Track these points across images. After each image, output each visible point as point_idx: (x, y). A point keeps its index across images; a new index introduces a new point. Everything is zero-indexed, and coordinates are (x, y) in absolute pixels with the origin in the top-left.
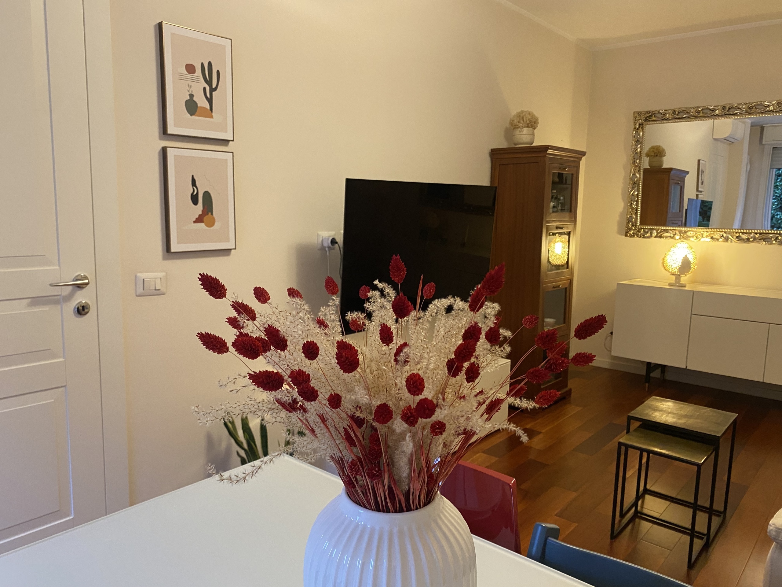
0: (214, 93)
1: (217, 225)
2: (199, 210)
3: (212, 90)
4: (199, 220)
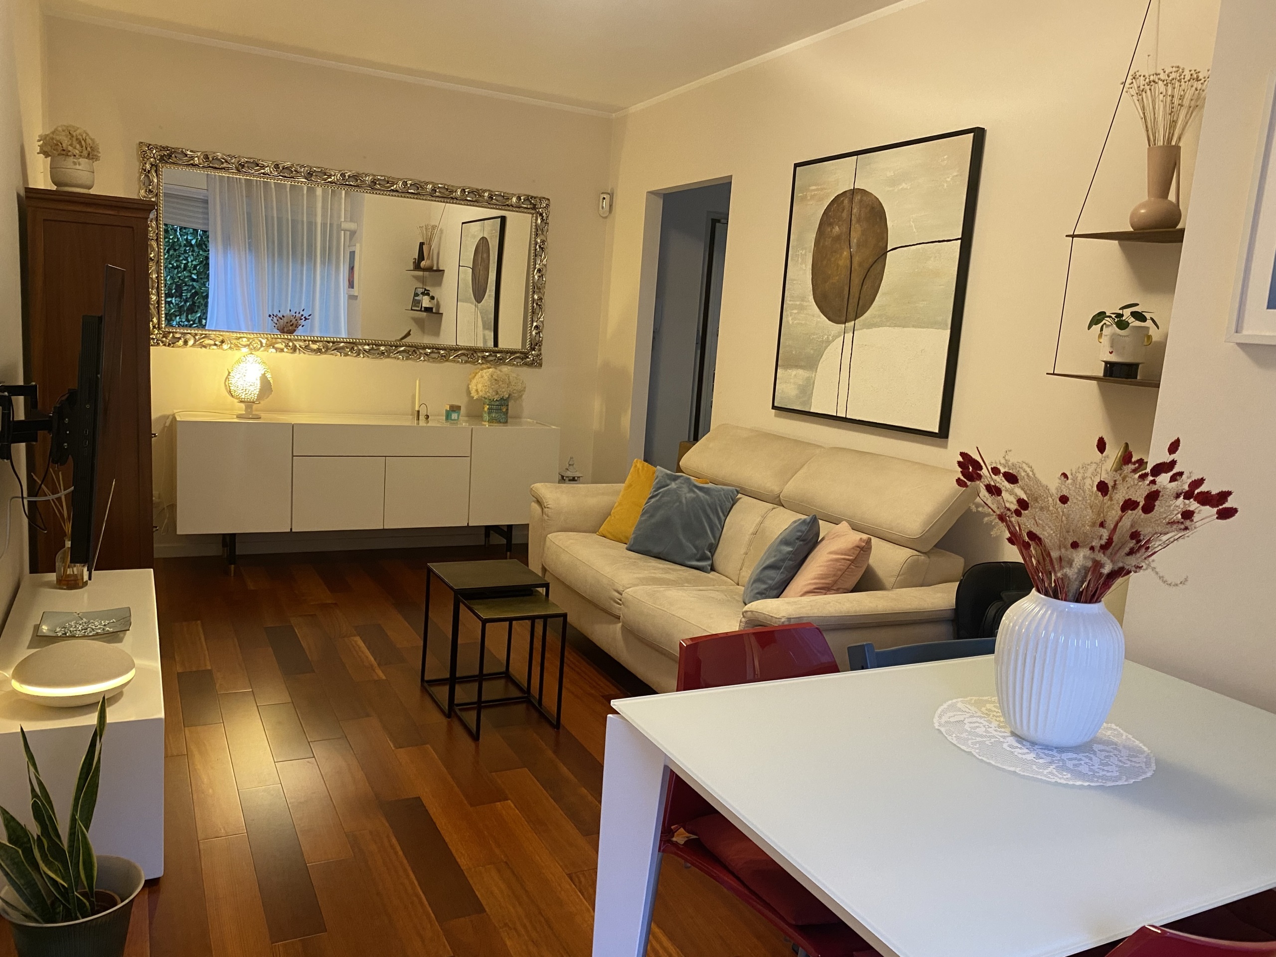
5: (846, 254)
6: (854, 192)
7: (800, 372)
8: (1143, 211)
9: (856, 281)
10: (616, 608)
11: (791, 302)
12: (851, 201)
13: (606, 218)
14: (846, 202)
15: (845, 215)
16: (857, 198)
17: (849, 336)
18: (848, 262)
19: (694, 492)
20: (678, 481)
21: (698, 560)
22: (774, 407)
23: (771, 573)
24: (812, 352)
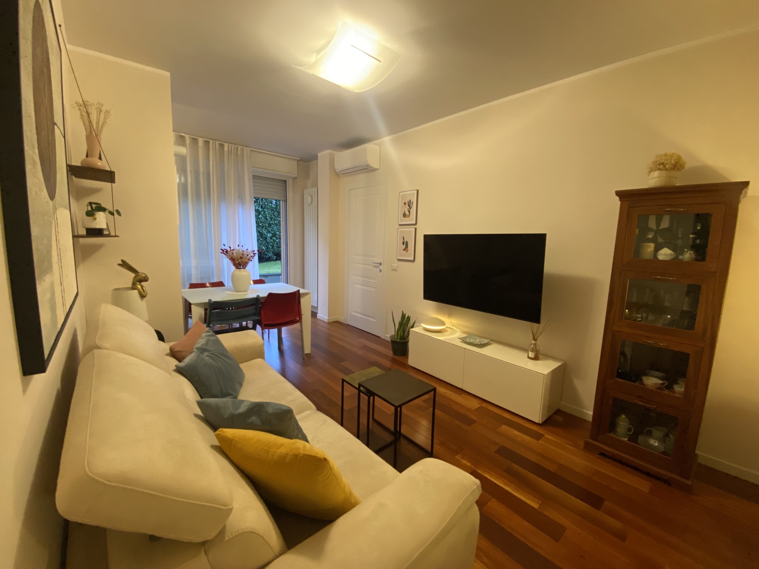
0: (411, 209)
1: (409, 252)
2: (404, 246)
3: (410, 208)
4: (404, 250)
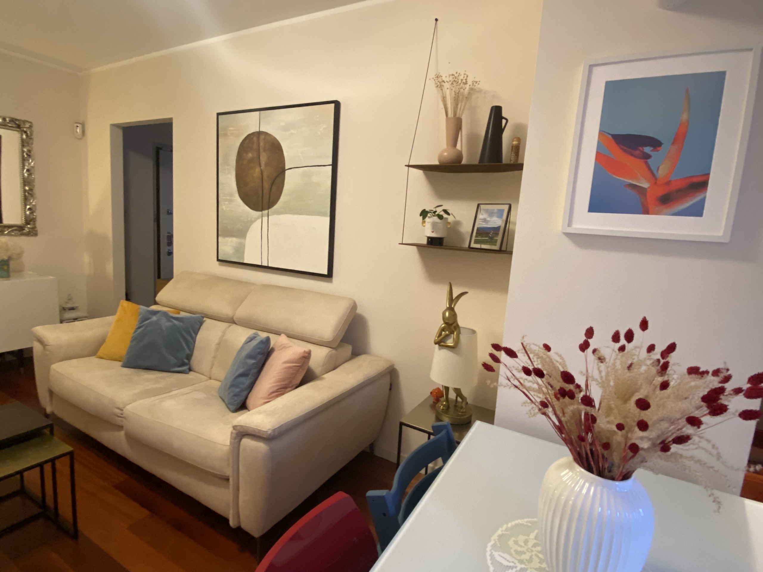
5: (257, 170)
6: (259, 134)
7: (234, 239)
8: (445, 154)
9: (266, 185)
10: (118, 420)
11: (223, 197)
12: (258, 138)
13: (81, 139)
14: (255, 139)
15: (255, 146)
16: (262, 137)
17: (265, 219)
18: (260, 175)
19: (171, 322)
20: (158, 315)
21: (180, 366)
22: (218, 260)
23: (242, 379)
24: (241, 227)
